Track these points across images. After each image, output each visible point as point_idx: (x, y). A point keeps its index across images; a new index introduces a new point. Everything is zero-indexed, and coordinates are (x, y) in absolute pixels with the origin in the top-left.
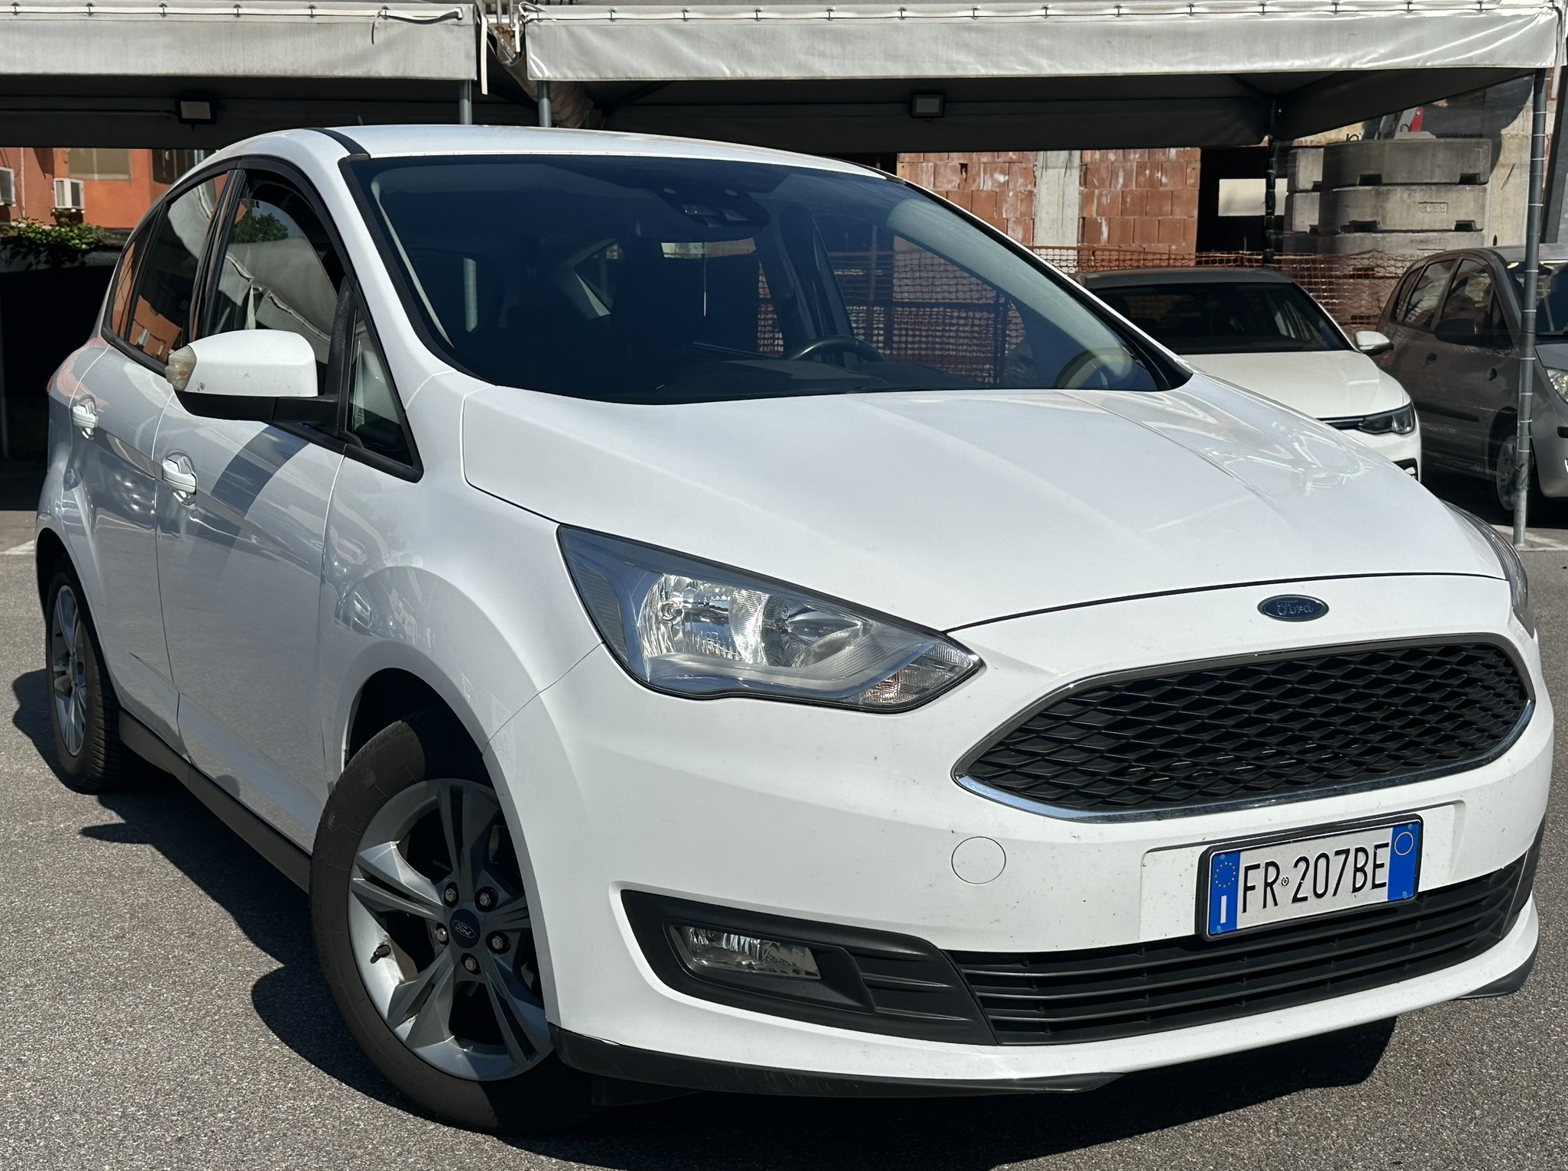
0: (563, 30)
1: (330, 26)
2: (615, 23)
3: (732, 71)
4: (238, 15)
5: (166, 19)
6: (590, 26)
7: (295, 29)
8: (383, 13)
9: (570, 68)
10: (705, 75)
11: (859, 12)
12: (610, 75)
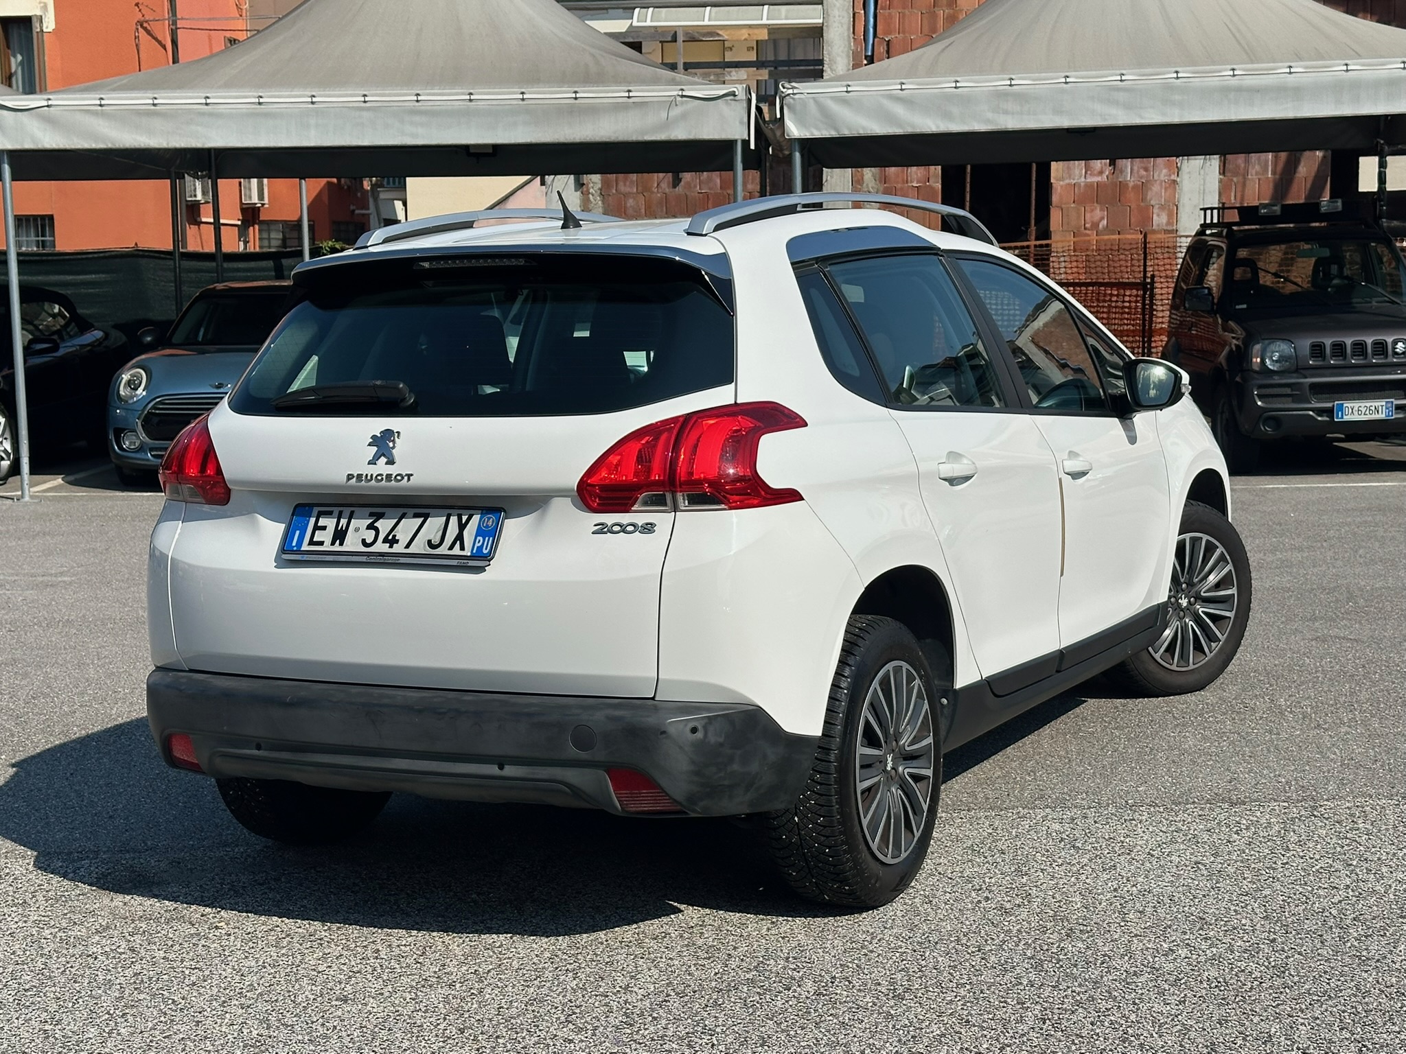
0: (811, 101)
1: (642, 105)
2: (850, 94)
3: (938, 127)
4: (576, 98)
5: (525, 102)
6: (832, 98)
7: (618, 108)
8: (680, 94)
9: (818, 129)
10: (918, 130)
11: (1034, 80)
12: (846, 133)
